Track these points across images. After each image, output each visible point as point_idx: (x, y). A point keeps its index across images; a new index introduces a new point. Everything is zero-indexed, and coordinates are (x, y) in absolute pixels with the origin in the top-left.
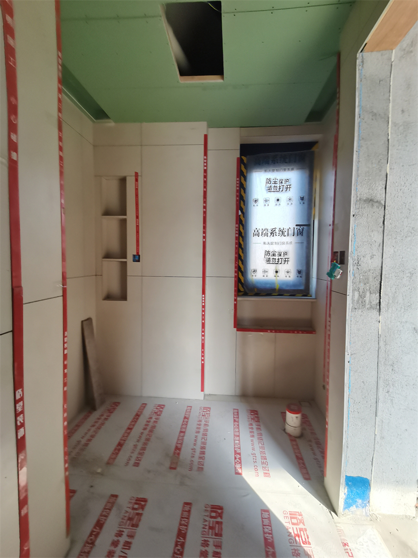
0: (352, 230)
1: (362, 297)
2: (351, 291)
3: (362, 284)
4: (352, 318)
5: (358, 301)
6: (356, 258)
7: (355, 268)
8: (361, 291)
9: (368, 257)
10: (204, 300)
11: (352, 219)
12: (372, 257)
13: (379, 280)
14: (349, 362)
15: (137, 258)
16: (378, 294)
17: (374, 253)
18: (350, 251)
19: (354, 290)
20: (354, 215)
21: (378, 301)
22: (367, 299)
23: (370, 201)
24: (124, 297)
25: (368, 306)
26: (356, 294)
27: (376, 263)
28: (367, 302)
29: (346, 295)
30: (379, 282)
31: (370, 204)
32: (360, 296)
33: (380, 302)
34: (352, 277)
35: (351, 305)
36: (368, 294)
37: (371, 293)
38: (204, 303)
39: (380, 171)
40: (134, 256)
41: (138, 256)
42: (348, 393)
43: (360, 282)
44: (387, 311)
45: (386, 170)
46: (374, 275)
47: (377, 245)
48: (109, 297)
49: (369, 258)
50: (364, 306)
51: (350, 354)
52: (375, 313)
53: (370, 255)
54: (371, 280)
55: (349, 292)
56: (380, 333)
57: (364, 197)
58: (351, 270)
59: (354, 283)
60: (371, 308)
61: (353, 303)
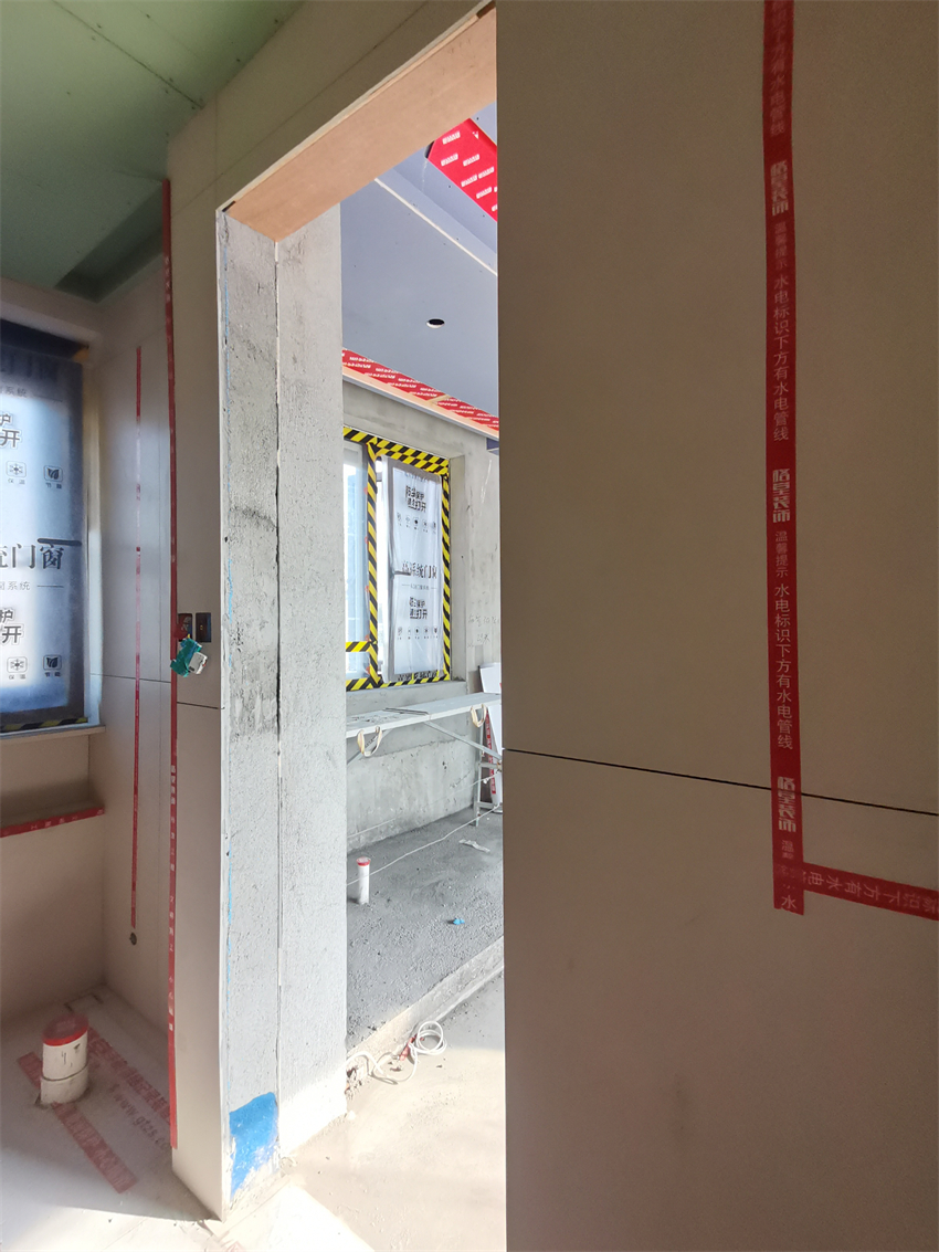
0: (225, 569)
1: (248, 708)
2: (229, 699)
3: (248, 683)
4: (232, 756)
5: (241, 719)
6: (234, 628)
7: (234, 650)
8: (246, 695)
9: (256, 625)
11: (223, 545)
12: (262, 627)
13: (276, 671)
14: (228, 854)
16: (275, 699)
17: (266, 618)
18: (223, 611)
19: (233, 697)
20: (227, 539)
21: (275, 713)
22: (257, 712)
23: (252, 514)
25: (259, 726)
26: (238, 704)
27: (269, 638)
28: (258, 717)
29: (218, 708)
30: (275, 675)
31: (254, 520)
32: (245, 706)
33: (278, 715)
34: (230, 669)
35: (230, 729)
36: (258, 700)
37: (263, 699)
42: (227, 923)
43: (244, 678)
44: (286, 729)
45: (276, 461)
46: (267, 661)
47: (269, 601)
49: (258, 628)
50: (252, 726)
51: (229, 837)
52: (271, 736)
53: (259, 622)
54: (262, 671)
55: (225, 702)
56: (280, 776)
57: (244, 505)
58: (228, 654)
59: (232, 681)
60: (265, 727)
61: (232, 724)
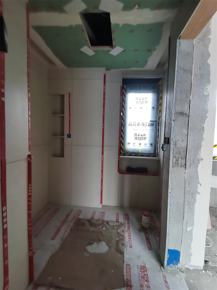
0: (173, 127)
2: (172, 158)
3: (177, 155)
4: (172, 171)
5: (175, 163)
6: (175, 141)
7: (174, 147)
8: (177, 158)
9: (180, 141)
10: (103, 158)
11: (173, 122)
12: (182, 141)
13: (186, 153)
14: (170, 193)
15: (69, 136)
16: (185, 160)
17: (184, 139)
18: (172, 138)
20: (174, 120)
24: (62, 155)
25: (180, 165)
26: (174, 159)
27: (184, 144)
28: (180, 163)
31: (182, 115)
32: (176, 160)
33: (186, 164)
34: (173, 151)
36: (180, 159)
37: (181, 159)
38: (103, 159)
39: (187, 99)
40: (68, 135)
41: (70, 135)
42: (169, 208)
43: (176, 153)
44: (190, 168)
45: (190, 98)
46: (183, 150)
47: (185, 135)
48: (55, 156)
50: (178, 165)
51: (171, 189)
52: (183, 169)
54: (182, 152)
56: (186, 179)
57: (179, 111)
58: (172, 147)
59: (173, 154)
60: (182, 166)
61: (173, 164)
